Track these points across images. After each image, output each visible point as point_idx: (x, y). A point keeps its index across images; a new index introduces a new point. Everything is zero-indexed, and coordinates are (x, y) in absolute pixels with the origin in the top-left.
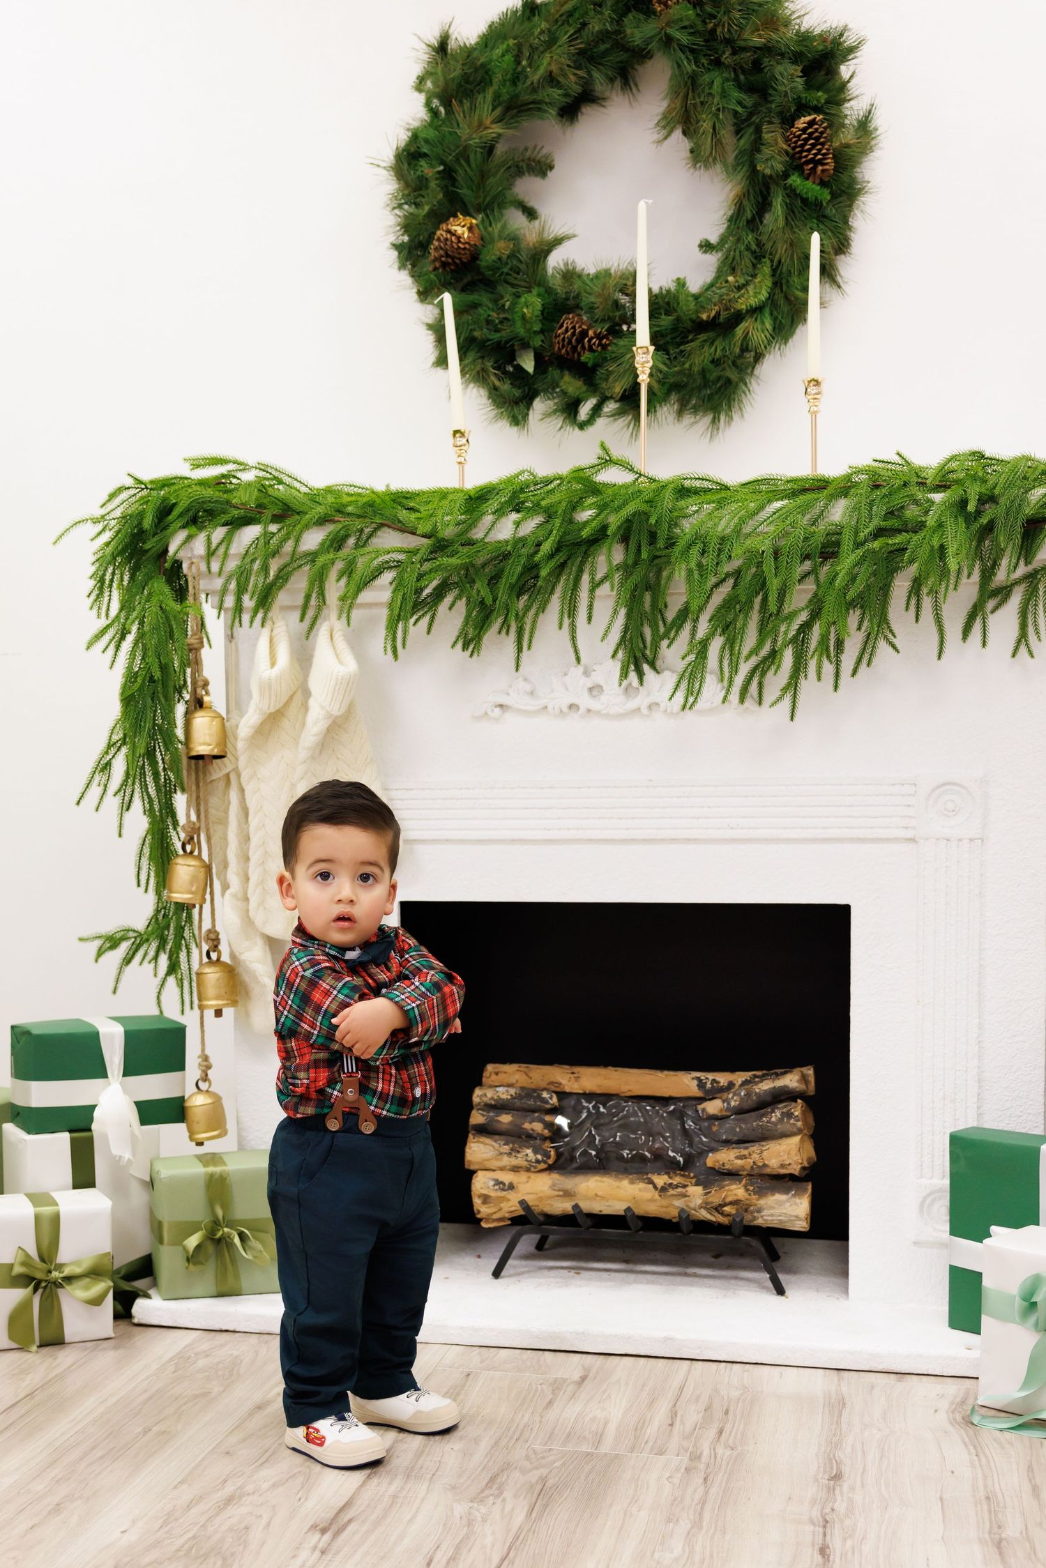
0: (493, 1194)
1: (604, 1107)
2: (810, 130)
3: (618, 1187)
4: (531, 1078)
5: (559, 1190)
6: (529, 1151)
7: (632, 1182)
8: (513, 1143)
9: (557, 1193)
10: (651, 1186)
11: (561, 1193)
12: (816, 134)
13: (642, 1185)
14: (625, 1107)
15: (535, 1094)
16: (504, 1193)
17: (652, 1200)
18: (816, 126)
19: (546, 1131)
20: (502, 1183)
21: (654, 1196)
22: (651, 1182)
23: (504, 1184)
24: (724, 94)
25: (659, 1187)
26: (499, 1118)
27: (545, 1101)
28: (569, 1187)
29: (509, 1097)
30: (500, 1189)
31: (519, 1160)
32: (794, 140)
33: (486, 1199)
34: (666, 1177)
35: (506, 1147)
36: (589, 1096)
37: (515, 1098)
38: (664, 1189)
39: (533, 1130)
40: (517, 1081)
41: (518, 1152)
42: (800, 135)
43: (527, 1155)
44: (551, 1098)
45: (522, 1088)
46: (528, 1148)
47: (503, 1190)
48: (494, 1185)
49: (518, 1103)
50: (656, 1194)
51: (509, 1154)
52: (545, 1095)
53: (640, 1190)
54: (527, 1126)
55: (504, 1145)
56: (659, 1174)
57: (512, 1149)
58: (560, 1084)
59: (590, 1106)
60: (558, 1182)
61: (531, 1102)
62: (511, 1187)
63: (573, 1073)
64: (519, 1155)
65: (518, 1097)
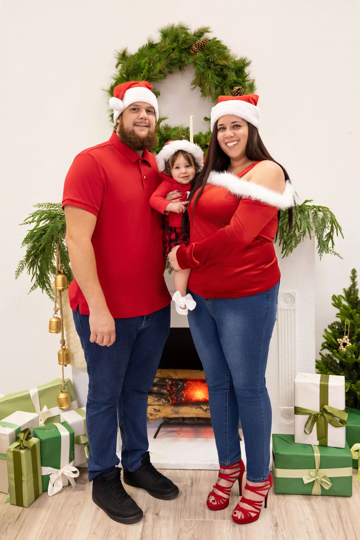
0: (153, 413)
1: (186, 384)
2: (238, 92)
3: (192, 410)
4: (162, 374)
5: (174, 412)
6: (163, 400)
7: (196, 408)
8: (158, 397)
9: (174, 413)
10: (202, 409)
11: (175, 413)
12: (240, 93)
13: (199, 409)
14: (192, 384)
15: (164, 381)
16: (157, 413)
17: (202, 414)
18: (240, 91)
19: (168, 393)
20: (156, 410)
21: (203, 413)
22: (202, 408)
23: (157, 410)
24: (212, 78)
25: (204, 410)
26: (153, 389)
27: (167, 383)
28: (177, 411)
29: (156, 382)
30: (155, 411)
31: (161, 403)
32: (234, 94)
33: (151, 415)
34: (206, 406)
35: (156, 399)
36: (181, 380)
37: (158, 382)
38: (206, 410)
39: (164, 392)
40: (158, 376)
41: (160, 400)
42: (236, 93)
43: (163, 401)
44: (169, 382)
45: (160, 378)
46: (163, 399)
47: (157, 412)
48: (154, 410)
49: (159, 383)
50: (204, 412)
51: (157, 401)
52: (167, 381)
53: (199, 411)
54: (162, 391)
55: (156, 398)
56: (204, 405)
57: (158, 399)
58: (171, 376)
59: (181, 383)
60: (173, 409)
61: (163, 383)
62: (159, 411)
63: (175, 372)
64: (161, 401)
65: (159, 381)
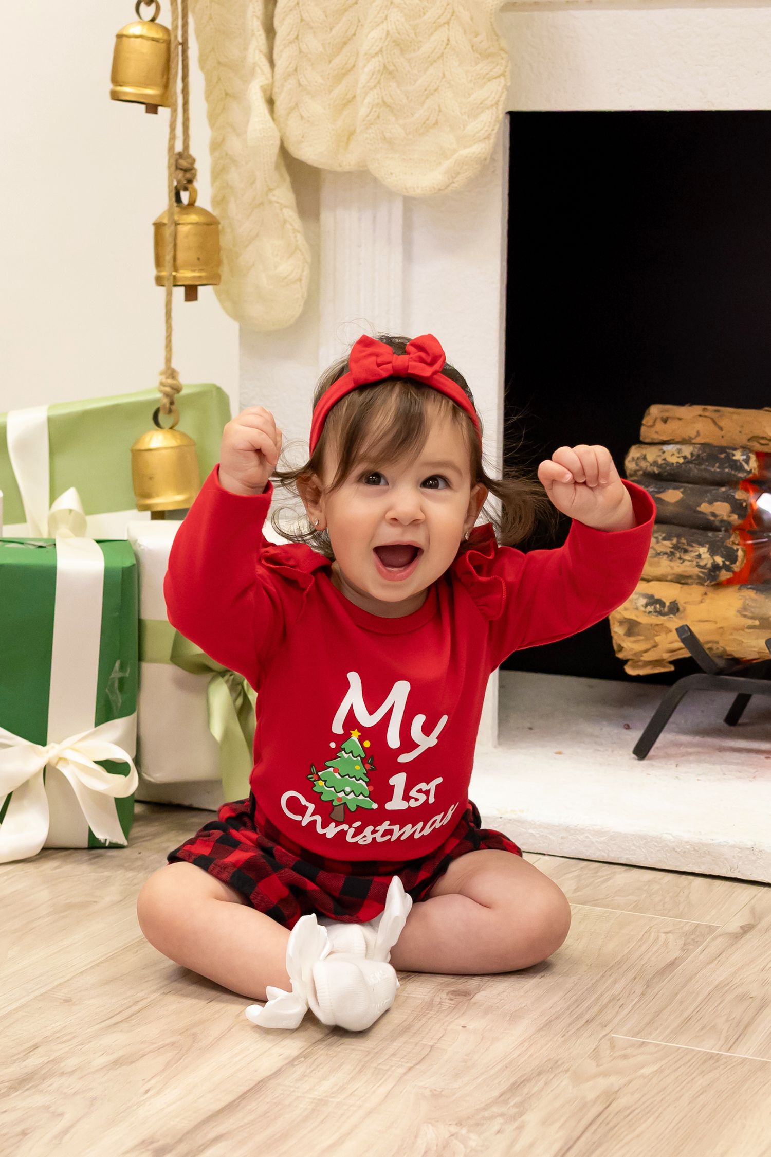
0: (644, 619)
4: (721, 429)
5: (752, 618)
6: (703, 551)
8: (679, 536)
9: (750, 622)
11: (757, 623)
15: (723, 456)
16: (661, 619)
19: (735, 517)
20: (660, 602)
23: (662, 604)
26: (661, 496)
27: (736, 466)
29: (681, 461)
30: (656, 612)
31: (686, 566)
33: (632, 627)
35: (667, 543)
37: (689, 462)
39: (714, 515)
40: (698, 434)
41: (686, 551)
43: (699, 556)
44: (747, 461)
45: (704, 445)
46: (701, 544)
47: (661, 613)
48: (646, 605)
49: (695, 471)
51: (671, 555)
52: (738, 456)
54: (705, 508)
55: (664, 539)
57: (676, 547)
58: (770, 440)
60: (751, 603)
61: (716, 469)
62: (674, 609)
64: (687, 557)
65: (697, 460)
